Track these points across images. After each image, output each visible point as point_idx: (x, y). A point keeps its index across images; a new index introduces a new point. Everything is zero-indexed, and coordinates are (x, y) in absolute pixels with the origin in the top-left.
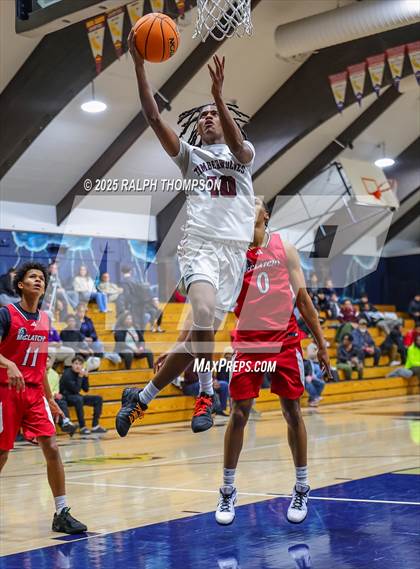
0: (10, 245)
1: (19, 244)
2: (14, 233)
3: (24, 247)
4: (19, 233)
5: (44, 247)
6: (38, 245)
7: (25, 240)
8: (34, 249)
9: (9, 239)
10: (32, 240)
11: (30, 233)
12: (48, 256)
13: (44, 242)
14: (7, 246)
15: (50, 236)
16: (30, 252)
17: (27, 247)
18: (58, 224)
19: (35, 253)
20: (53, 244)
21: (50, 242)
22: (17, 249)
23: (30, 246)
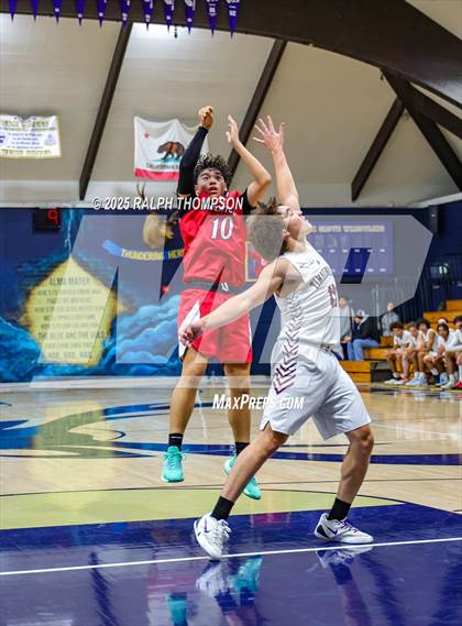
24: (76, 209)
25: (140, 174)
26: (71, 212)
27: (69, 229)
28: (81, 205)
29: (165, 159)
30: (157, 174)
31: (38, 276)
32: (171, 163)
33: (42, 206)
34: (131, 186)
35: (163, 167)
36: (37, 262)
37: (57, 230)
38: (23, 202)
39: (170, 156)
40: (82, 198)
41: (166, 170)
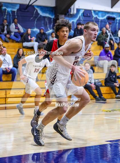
0: (91, 16)
1: (94, 16)
2: (92, 11)
3: (96, 17)
4: (95, 11)
5: (105, 17)
6: (103, 16)
7: (97, 14)
8: (101, 18)
9: (90, 14)
10: (100, 14)
11: (99, 11)
12: (107, 21)
13: (105, 15)
14: (89, 17)
15: (108, 12)
16: (99, 20)
17: (98, 18)
18: (112, 8)
19: (101, 20)
20: (109, 16)
21: (108, 15)
22: (93, 18)
23: (99, 17)
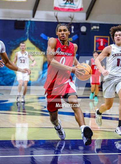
24: (31, 22)
25: (56, 9)
26: (29, 22)
27: (28, 28)
28: (33, 20)
29: (66, 3)
30: (62, 9)
31: (16, 46)
32: (68, 5)
33: (18, 19)
34: (52, 13)
35: (65, 6)
36: (15, 40)
37: (23, 29)
38: (11, 17)
39: (68, 2)
40: (33, 17)
41: (66, 8)
